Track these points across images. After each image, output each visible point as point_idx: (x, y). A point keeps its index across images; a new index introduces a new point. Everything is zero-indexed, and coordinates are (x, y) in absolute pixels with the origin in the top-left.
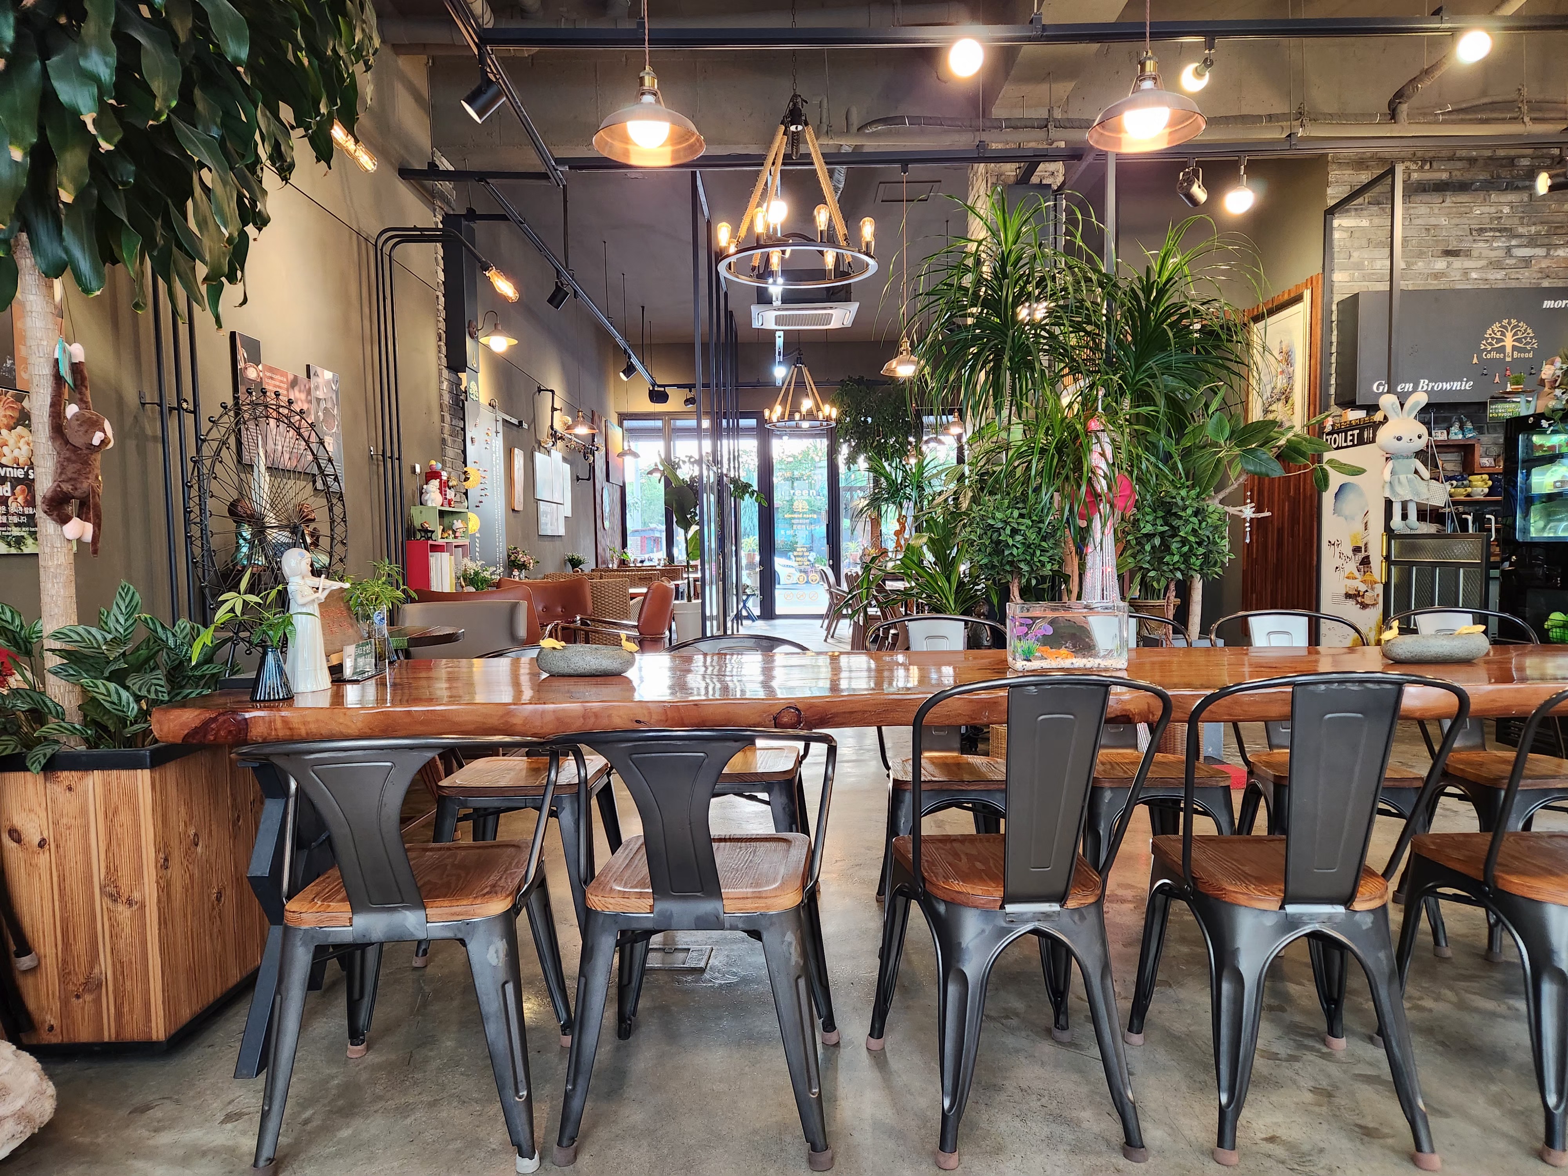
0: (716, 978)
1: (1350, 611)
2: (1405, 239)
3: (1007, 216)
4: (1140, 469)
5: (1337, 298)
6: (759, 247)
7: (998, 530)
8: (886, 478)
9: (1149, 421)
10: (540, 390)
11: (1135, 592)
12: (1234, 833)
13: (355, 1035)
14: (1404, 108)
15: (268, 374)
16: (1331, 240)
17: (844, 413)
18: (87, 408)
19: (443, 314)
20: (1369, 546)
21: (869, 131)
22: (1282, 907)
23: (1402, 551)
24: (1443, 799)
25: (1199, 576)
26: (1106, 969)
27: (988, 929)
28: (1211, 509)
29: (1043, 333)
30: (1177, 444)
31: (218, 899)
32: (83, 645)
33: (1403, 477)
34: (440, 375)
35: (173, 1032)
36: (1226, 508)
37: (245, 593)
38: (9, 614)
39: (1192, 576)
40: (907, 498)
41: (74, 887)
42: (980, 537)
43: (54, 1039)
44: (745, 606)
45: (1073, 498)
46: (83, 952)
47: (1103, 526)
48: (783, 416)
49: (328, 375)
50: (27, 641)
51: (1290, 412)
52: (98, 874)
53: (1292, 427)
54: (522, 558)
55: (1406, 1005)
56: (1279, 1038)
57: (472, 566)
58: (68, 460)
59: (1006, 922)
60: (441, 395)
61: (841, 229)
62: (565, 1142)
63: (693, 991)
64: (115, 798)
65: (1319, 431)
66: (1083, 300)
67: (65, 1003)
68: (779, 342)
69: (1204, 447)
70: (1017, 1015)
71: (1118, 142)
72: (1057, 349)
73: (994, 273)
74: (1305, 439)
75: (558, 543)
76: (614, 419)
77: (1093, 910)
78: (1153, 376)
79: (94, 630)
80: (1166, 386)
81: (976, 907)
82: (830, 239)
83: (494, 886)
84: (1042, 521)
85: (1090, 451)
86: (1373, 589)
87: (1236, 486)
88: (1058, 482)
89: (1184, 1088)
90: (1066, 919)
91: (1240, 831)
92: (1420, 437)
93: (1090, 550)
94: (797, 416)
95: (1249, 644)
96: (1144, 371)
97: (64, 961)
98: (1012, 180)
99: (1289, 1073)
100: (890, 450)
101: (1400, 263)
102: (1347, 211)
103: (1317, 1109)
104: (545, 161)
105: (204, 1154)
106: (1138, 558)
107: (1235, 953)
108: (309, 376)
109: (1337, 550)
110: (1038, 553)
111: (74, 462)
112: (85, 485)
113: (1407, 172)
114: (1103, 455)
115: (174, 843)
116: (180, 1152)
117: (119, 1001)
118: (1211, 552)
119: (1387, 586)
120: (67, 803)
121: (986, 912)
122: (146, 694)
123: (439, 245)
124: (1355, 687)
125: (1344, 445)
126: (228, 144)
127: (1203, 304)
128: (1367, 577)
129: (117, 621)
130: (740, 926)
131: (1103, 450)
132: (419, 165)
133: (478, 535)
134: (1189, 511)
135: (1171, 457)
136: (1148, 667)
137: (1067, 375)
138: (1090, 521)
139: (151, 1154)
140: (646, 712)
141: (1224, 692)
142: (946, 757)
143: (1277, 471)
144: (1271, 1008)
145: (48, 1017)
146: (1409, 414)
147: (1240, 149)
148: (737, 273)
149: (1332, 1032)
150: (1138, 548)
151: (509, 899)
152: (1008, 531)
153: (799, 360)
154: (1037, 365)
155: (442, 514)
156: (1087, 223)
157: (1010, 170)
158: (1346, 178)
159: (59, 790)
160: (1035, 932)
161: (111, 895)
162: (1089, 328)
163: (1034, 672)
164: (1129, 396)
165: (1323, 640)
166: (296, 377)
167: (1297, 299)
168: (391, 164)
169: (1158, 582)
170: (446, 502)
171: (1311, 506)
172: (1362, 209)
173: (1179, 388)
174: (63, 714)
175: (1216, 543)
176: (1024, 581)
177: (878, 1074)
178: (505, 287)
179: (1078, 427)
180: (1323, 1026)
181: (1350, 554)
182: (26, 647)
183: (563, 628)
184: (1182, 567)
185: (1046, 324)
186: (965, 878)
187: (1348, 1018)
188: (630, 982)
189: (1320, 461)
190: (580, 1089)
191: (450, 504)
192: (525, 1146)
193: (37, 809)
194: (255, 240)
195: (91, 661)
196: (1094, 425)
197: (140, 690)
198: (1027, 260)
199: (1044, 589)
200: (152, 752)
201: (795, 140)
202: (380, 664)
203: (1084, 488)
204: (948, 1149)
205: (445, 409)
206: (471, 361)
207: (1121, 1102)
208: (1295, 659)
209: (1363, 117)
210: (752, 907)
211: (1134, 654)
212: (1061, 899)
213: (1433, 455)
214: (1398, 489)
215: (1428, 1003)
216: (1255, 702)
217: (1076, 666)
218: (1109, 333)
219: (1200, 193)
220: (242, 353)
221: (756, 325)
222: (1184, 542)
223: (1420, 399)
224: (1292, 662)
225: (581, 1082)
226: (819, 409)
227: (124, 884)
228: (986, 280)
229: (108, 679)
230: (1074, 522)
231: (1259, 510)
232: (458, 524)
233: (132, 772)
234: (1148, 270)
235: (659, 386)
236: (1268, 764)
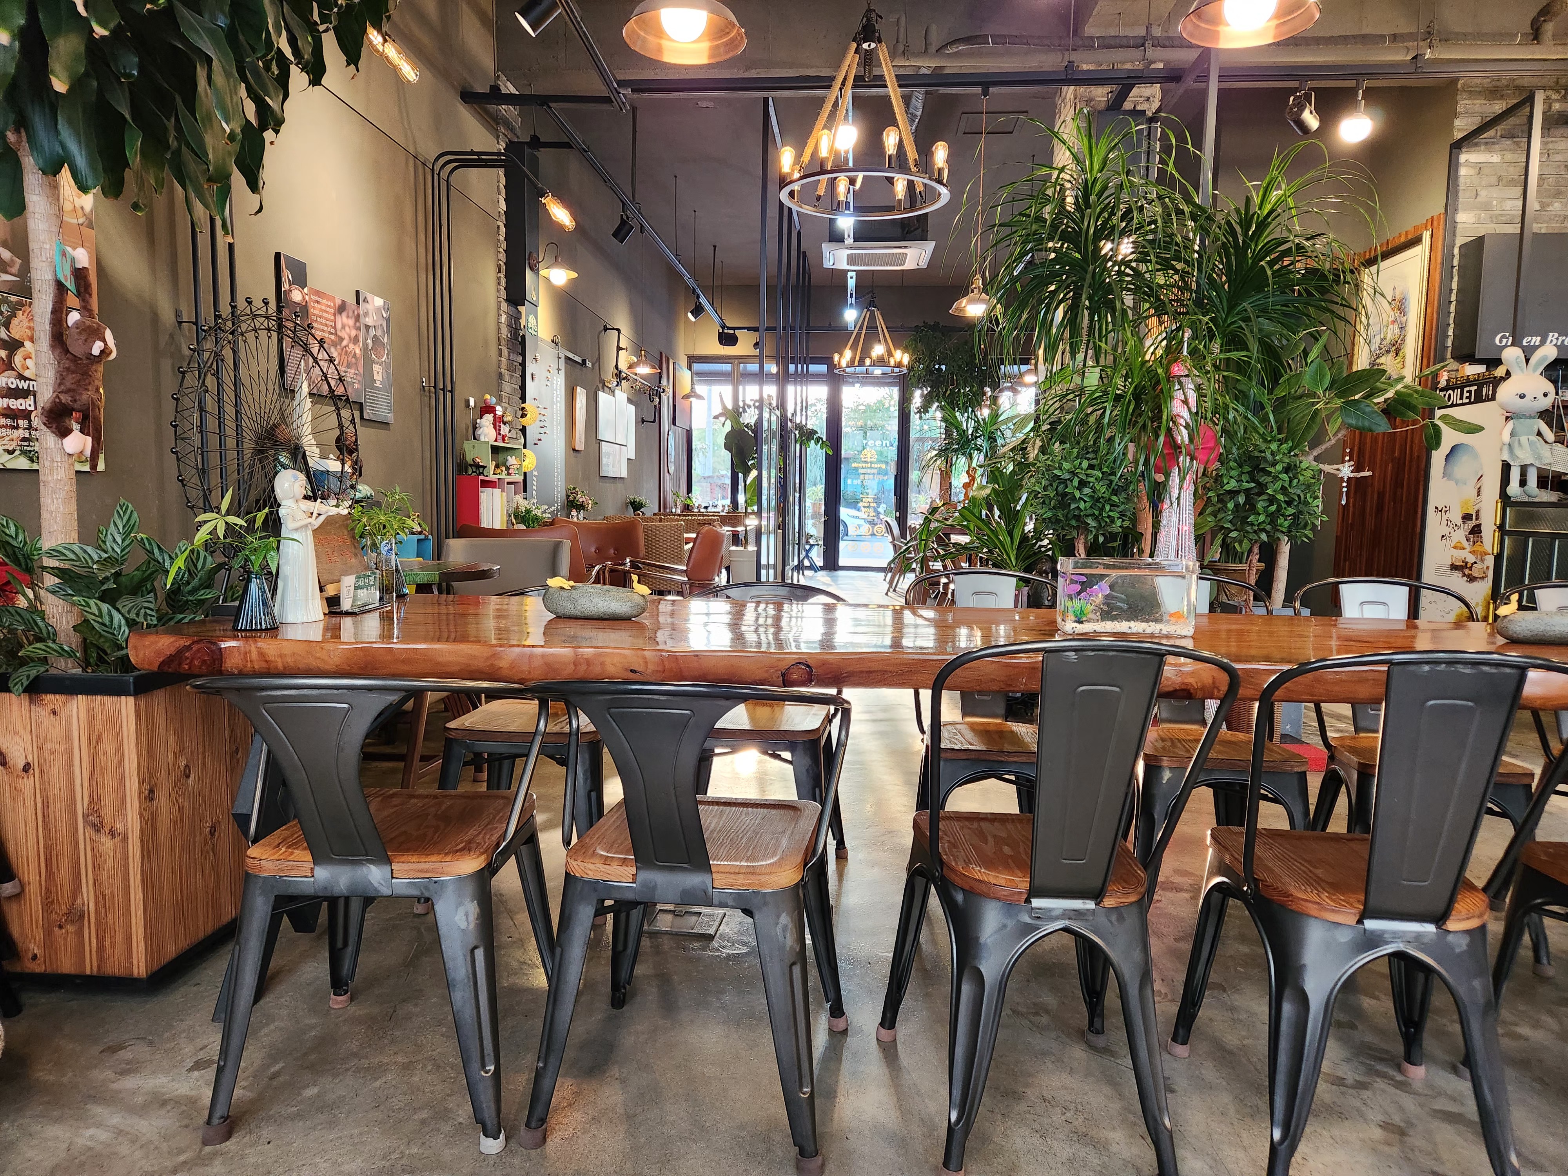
0: (724, 947)
1: (1456, 582)
2: (1541, 177)
3: (1094, 141)
4: (1226, 419)
5: (1460, 241)
6: (823, 172)
7: (1064, 482)
8: (956, 428)
9: (1241, 367)
10: (606, 329)
11: (1215, 553)
12: (1306, 828)
13: (338, 984)
14: (1549, 28)
15: (314, 298)
16: (1457, 177)
17: (918, 360)
18: (91, 316)
19: (504, 245)
20: (1482, 514)
21: (950, 50)
22: (1360, 922)
23: (1517, 522)
24: (1554, 798)
25: (1286, 539)
26: (1146, 977)
27: (1011, 923)
28: (1303, 466)
29: (1128, 271)
30: (1271, 392)
31: (212, 833)
32: (77, 564)
33: (1524, 439)
34: (499, 308)
35: (156, 968)
36: (1321, 466)
37: (228, 513)
38: (13, 529)
39: (1279, 539)
40: (978, 449)
41: (58, 814)
42: (1045, 489)
43: (38, 968)
44: (807, 556)
45: (1149, 449)
46: (66, 883)
47: (1182, 480)
48: (853, 360)
49: (379, 302)
50: (28, 557)
51: (1400, 365)
52: (82, 804)
53: (1403, 378)
54: (580, 498)
55: (1500, 1031)
56: (1347, 1060)
57: (523, 505)
58: (68, 369)
59: (1031, 917)
60: (499, 329)
61: (912, 154)
62: (533, 1125)
63: (699, 959)
64: (99, 726)
65: (1432, 382)
66: (1173, 234)
67: (48, 933)
68: (852, 283)
69: (1300, 397)
70: (1047, 1012)
71: (1215, 36)
72: (1141, 288)
73: (1077, 203)
74: (1416, 391)
75: (619, 485)
76: (683, 362)
77: (1134, 910)
78: (1247, 320)
79: (89, 549)
80: (1260, 330)
81: (999, 899)
82: (900, 162)
83: (470, 842)
84: (1113, 474)
85: (1172, 398)
86: (1482, 560)
87: (1333, 442)
88: (1135, 431)
89: (1232, 1111)
90: (1102, 920)
91: (1314, 828)
92: (1545, 395)
93: (1165, 506)
94: (868, 362)
95: (1339, 614)
96: (1237, 314)
97: (48, 890)
98: (1103, 106)
99: (1357, 1103)
100: (962, 400)
101: (1533, 204)
102: (1476, 145)
103: (1387, 1149)
104: (608, 84)
105: (164, 1103)
106: (1220, 516)
107: (1299, 970)
108: (358, 302)
109: (1445, 517)
110: (1108, 508)
111: (73, 372)
112: (85, 397)
113: (1548, 101)
114: (1185, 402)
115: (162, 775)
116: (140, 1100)
117: (101, 933)
118: (1301, 512)
119: (1498, 558)
120: (52, 728)
121: (1010, 906)
122: (134, 617)
123: (501, 172)
124: (1468, 670)
125: (1459, 402)
126: (241, 37)
127: (1307, 239)
128: (1477, 548)
129: (114, 540)
130: (730, 903)
131: (1185, 397)
132: (482, 88)
133: (535, 473)
134: (1279, 467)
135: (1263, 407)
136: (1223, 635)
137: (1153, 315)
138: (1167, 475)
139: (111, 1099)
140: (641, 661)
141: (1304, 668)
142: (989, 724)
143: (1382, 426)
144: (1339, 1025)
145: (32, 946)
146: (1535, 370)
147: (1359, 73)
148: (802, 201)
149: (1410, 1058)
150: (1220, 505)
151: (483, 857)
152: (1076, 483)
153: (872, 304)
154: (1118, 305)
155: (495, 450)
156: (1182, 151)
157: (1101, 94)
158: (1477, 108)
159: (43, 713)
160: (1066, 930)
161: (94, 825)
162: (1179, 266)
163: (1084, 637)
164: (1219, 341)
165: (1422, 613)
166: (344, 302)
167: (1416, 241)
168: (453, 86)
169: (1241, 543)
170: (500, 437)
171: (1418, 467)
172: (1493, 143)
173: (1274, 334)
174: (55, 634)
175: (1306, 503)
176: (1090, 537)
177: (887, 1071)
178: (560, 214)
179: (1160, 371)
180: (1399, 1048)
181: (1459, 521)
182: (27, 565)
183: (612, 571)
184: (1268, 528)
185: (1131, 261)
186: (989, 863)
187: (1429, 1042)
188: (625, 948)
189: (1432, 416)
190: (550, 1068)
191: (503, 440)
192: (491, 1122)
193: (21, 730)
194: (272, 143)
195: (86, 581)
196: (1178, 369)
197: (129, 612)
198: (1113, 191)
199: (1113, 548)
200: (136, 678)
201: (868, 59)
202: (386, 597)
203: (1162, 439)
204: (952, 1167)
205: (503, 343)
206: (530, 294)
207: (1156, 1130)
208: (1390, 633)
209: (1501, 37)
210: (744, 883)
211: (1205, 621)
212: (1097, 896)
213: (1559, 416)
214: (1518, 452)
215: (1525, 1030)
216: (1342, 681)
217: (1134, 630)
218: (1200, 270)
219: (1311, 120)
220: (286, 275)
221: (828, 264)
222: (1272, 500)
223: (1549, 352)
224: (1387, 637)
225: (552, 1060)
226: (890, 354)
227: (107, 813)
228: (1069, 212)
229: (102, 599)
230: (1149, 475)
231: (1358, 468)
232: (512, 460)
233: (116, 699)
234: (1248, 200)
235: (729, 328)
236: (1353, 750)
